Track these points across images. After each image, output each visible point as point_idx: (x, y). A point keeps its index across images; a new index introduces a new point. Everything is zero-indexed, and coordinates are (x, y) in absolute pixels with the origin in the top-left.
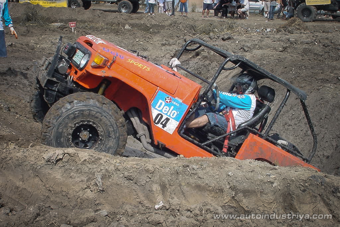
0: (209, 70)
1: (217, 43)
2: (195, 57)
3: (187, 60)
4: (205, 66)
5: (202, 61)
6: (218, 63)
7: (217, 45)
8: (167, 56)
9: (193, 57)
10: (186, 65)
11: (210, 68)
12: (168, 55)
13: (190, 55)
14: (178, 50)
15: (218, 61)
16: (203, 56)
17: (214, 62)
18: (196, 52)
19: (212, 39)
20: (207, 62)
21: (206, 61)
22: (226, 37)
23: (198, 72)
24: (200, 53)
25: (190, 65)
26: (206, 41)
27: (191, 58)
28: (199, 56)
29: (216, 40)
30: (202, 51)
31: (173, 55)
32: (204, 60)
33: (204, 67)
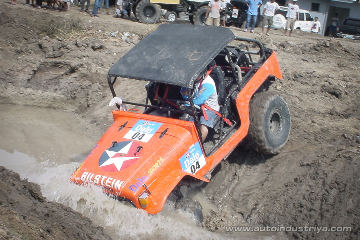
0: (88, 94)
1: (87, 53)
2: (69, 74)
3: (56, 78)
4: (83, 88)
5: (79, 80)
6: (102, 85)
7: (88, 56)
8: (26, 70)
9: (66, 74)
10: (54, 85)
11: (90, 91)
12: (29, 68)
13: (63, 72)
14: (44, 63)
15: (102, 83)
16: (82, 73)
17: (96, 82)
18: (71, 68)
19: (79, 47)
20: (87, 83)
21: (85, 81)
22: (97, 45)
23: (71, 96)
24: (77, 69)
25: (61, 84)
26: (71, 49)
27: (62, 75)
28: (75, 73)
29: (84, 49)
30: (80, 67)
31: (36, 69)
32: (82, 80)
33: (81, 89)
